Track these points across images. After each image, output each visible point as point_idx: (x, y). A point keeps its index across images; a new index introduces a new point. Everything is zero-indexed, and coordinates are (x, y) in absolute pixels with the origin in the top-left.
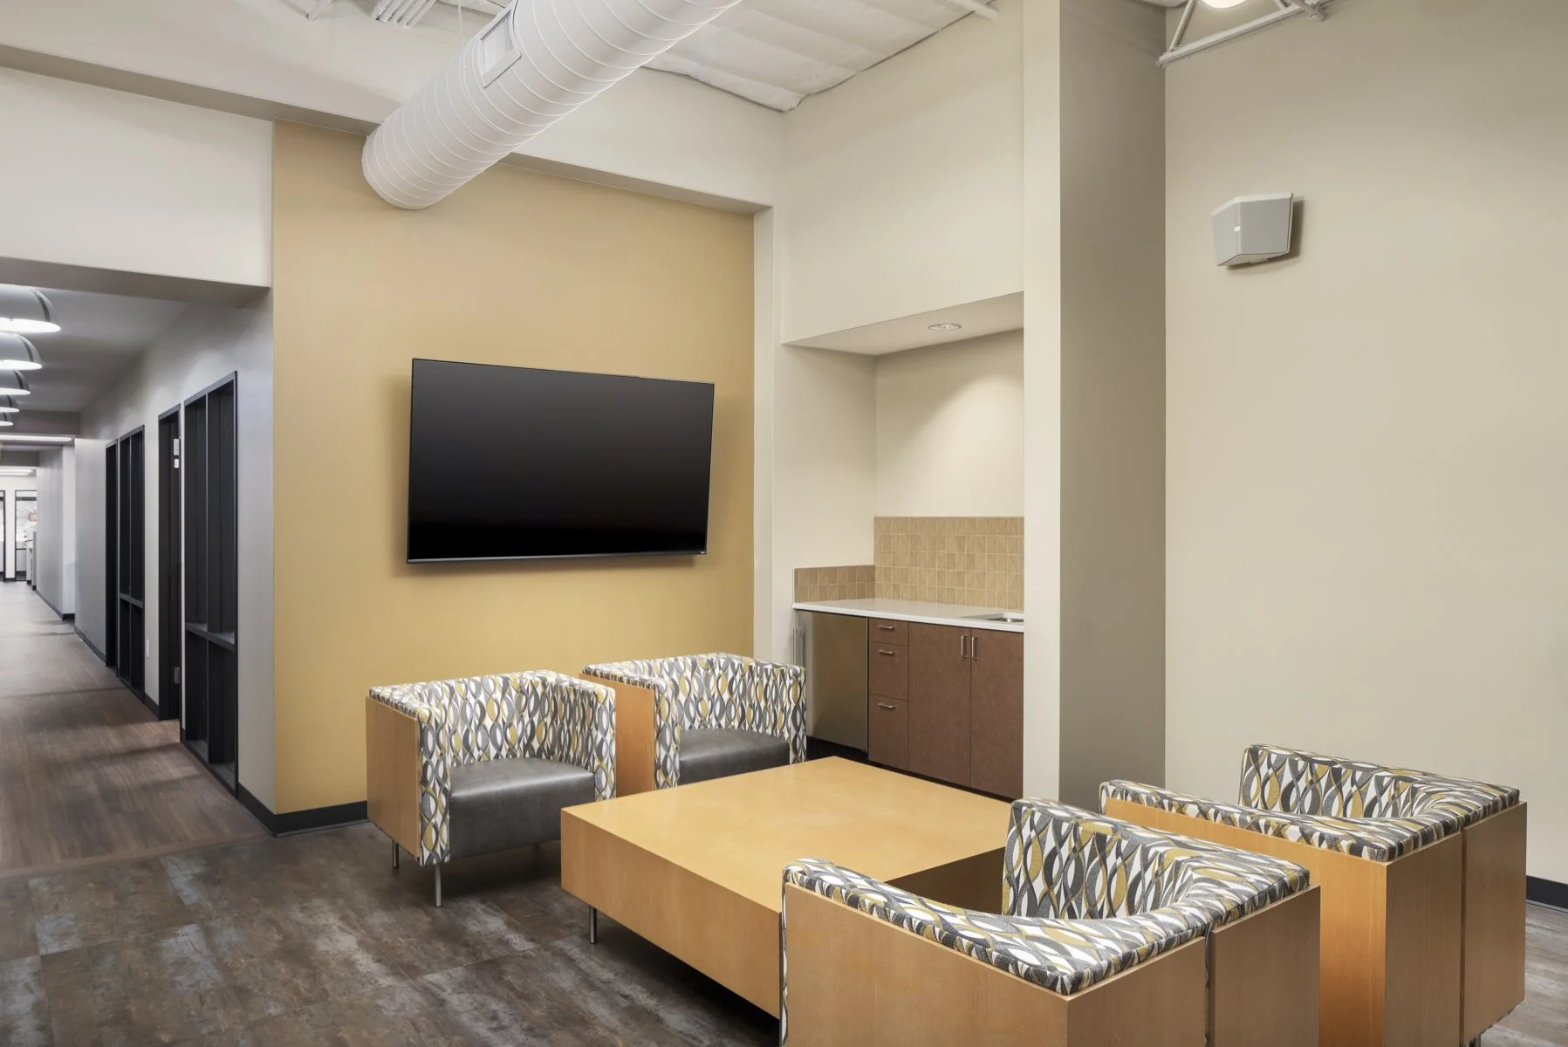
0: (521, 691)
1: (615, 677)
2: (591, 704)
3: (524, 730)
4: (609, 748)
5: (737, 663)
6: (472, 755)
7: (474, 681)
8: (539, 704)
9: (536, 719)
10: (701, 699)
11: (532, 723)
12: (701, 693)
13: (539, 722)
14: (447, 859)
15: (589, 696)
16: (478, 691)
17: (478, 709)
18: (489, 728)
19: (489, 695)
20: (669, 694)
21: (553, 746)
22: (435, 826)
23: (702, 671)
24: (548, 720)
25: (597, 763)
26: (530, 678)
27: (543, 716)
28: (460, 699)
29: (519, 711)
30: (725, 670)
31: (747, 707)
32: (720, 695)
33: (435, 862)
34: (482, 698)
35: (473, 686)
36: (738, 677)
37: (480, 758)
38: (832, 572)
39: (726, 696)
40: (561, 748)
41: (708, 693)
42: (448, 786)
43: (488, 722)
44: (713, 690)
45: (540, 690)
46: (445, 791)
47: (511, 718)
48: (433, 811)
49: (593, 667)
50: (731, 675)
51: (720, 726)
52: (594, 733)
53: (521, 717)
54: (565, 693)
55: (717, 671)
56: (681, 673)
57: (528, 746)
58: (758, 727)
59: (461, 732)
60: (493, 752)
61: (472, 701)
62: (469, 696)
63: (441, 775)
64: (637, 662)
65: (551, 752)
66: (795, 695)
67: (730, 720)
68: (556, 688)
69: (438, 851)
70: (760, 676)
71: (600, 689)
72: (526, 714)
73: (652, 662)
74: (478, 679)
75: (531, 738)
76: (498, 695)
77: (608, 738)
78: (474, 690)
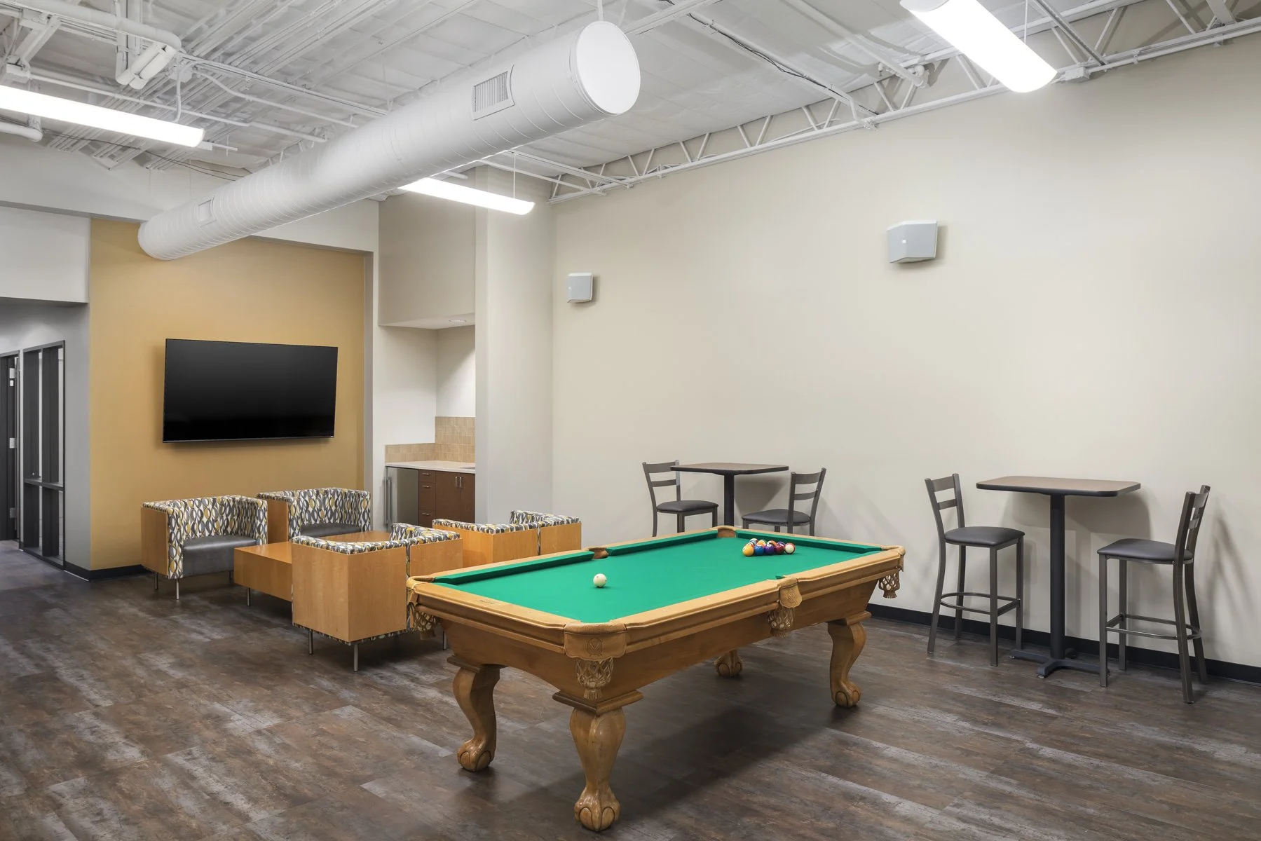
0: (222, 504)
1: (271, 497)
2: (255, 508)
3: (223, 523)
4: (264, 528)
5: (339, 491)
6: (196, 535)
7: (198, 500)
8: (231, 510)
9: (229, 518)
10: (321, 510)
11: (227, 519)
12: (321, 506)
13: (231, 519)
14: (181, 577)
15: (254, 504)
16: (200, 505)
17: (199, 512)
18: (205, 522)
19: (205, 507)
20: (295, 503)
21: (238, 529)
22: (176, 561)
23: (322, 496)
24: (235, 518)
25: (257, 535)
26: (227, 498)
27: (233, 516)
28: (190, 508)
29: (220, 514)
30: (333, 495)
31: (343, 512)
32: (331, 507)
33: (176, 577)
34: (202, 508)
35: (197, 502)
36: (340, 498)
37: (200, 536)
38: (409, 447)
39: (333, 508)
40: (241, 530)
41: (325, 507)
42: (182, 543)
43: (205, 520)
44: (327, 506)
45: (231, 504)
46: (181, 546)
47: (216, 517)
48: (175, 554)
49: (261, 494)
50: (336, 497)
51: (330, 522)
52: (256, 521)
53: (222, 518)
54: (244, 505)
55: (330, 496)
56: (310, 497)
57: (225, 531)
58: (348, 522)
59: (190, 524)
60: (207, 534)
61: (196, 509)
62: (195, 507)
63: (179, 538)
64: (287, 492)
65: (237, 533)
66: (364, 504)
67: (335, 519)
68: (240, 502)
69: (177, 573)
70: (349, 497)
71: (260, 501)
72: (224, 515)
73: (294, 492)
74: (200, 499)
75: (227, 527)
76: (210, 507)
77: (263, 523)
78: (197, 504)
